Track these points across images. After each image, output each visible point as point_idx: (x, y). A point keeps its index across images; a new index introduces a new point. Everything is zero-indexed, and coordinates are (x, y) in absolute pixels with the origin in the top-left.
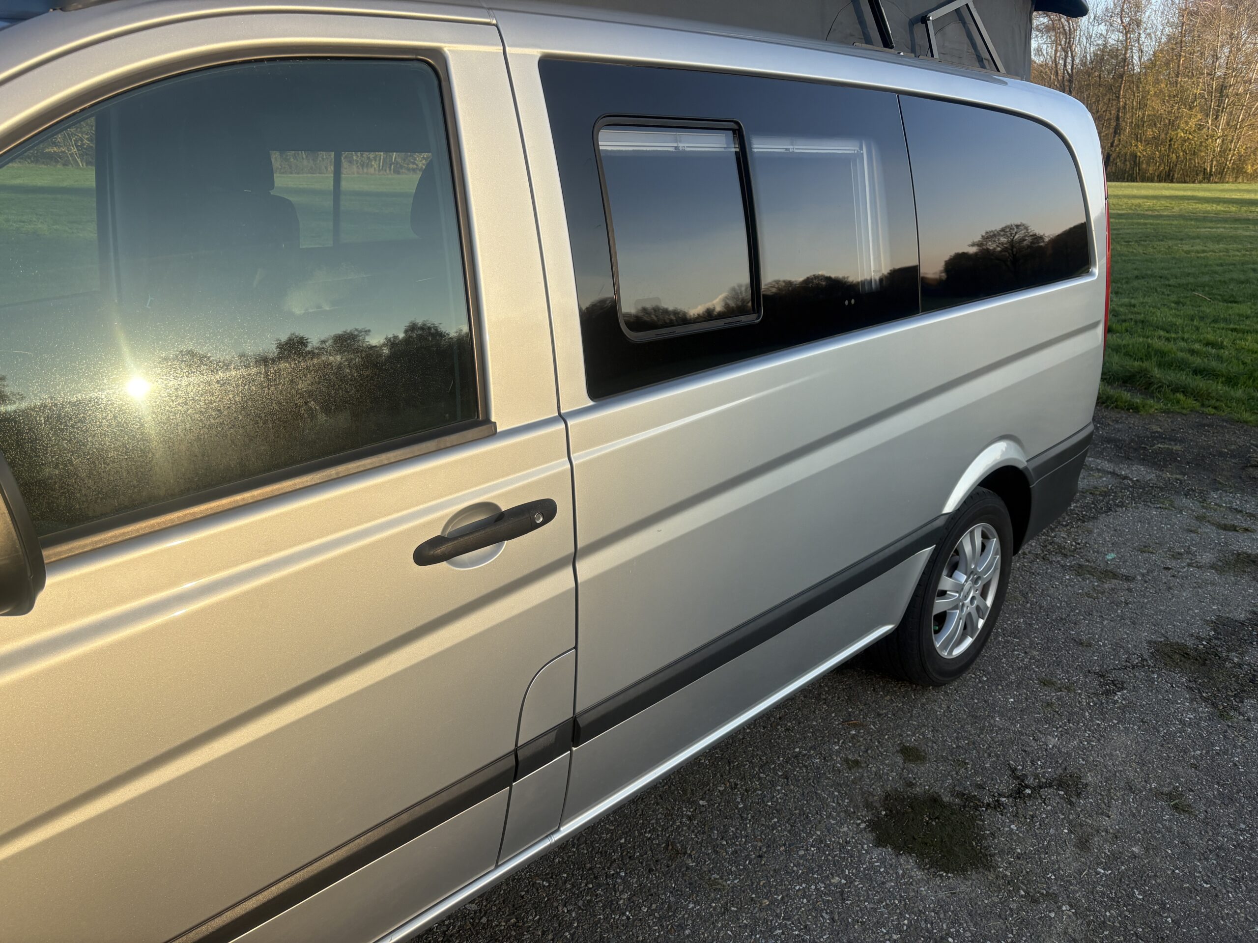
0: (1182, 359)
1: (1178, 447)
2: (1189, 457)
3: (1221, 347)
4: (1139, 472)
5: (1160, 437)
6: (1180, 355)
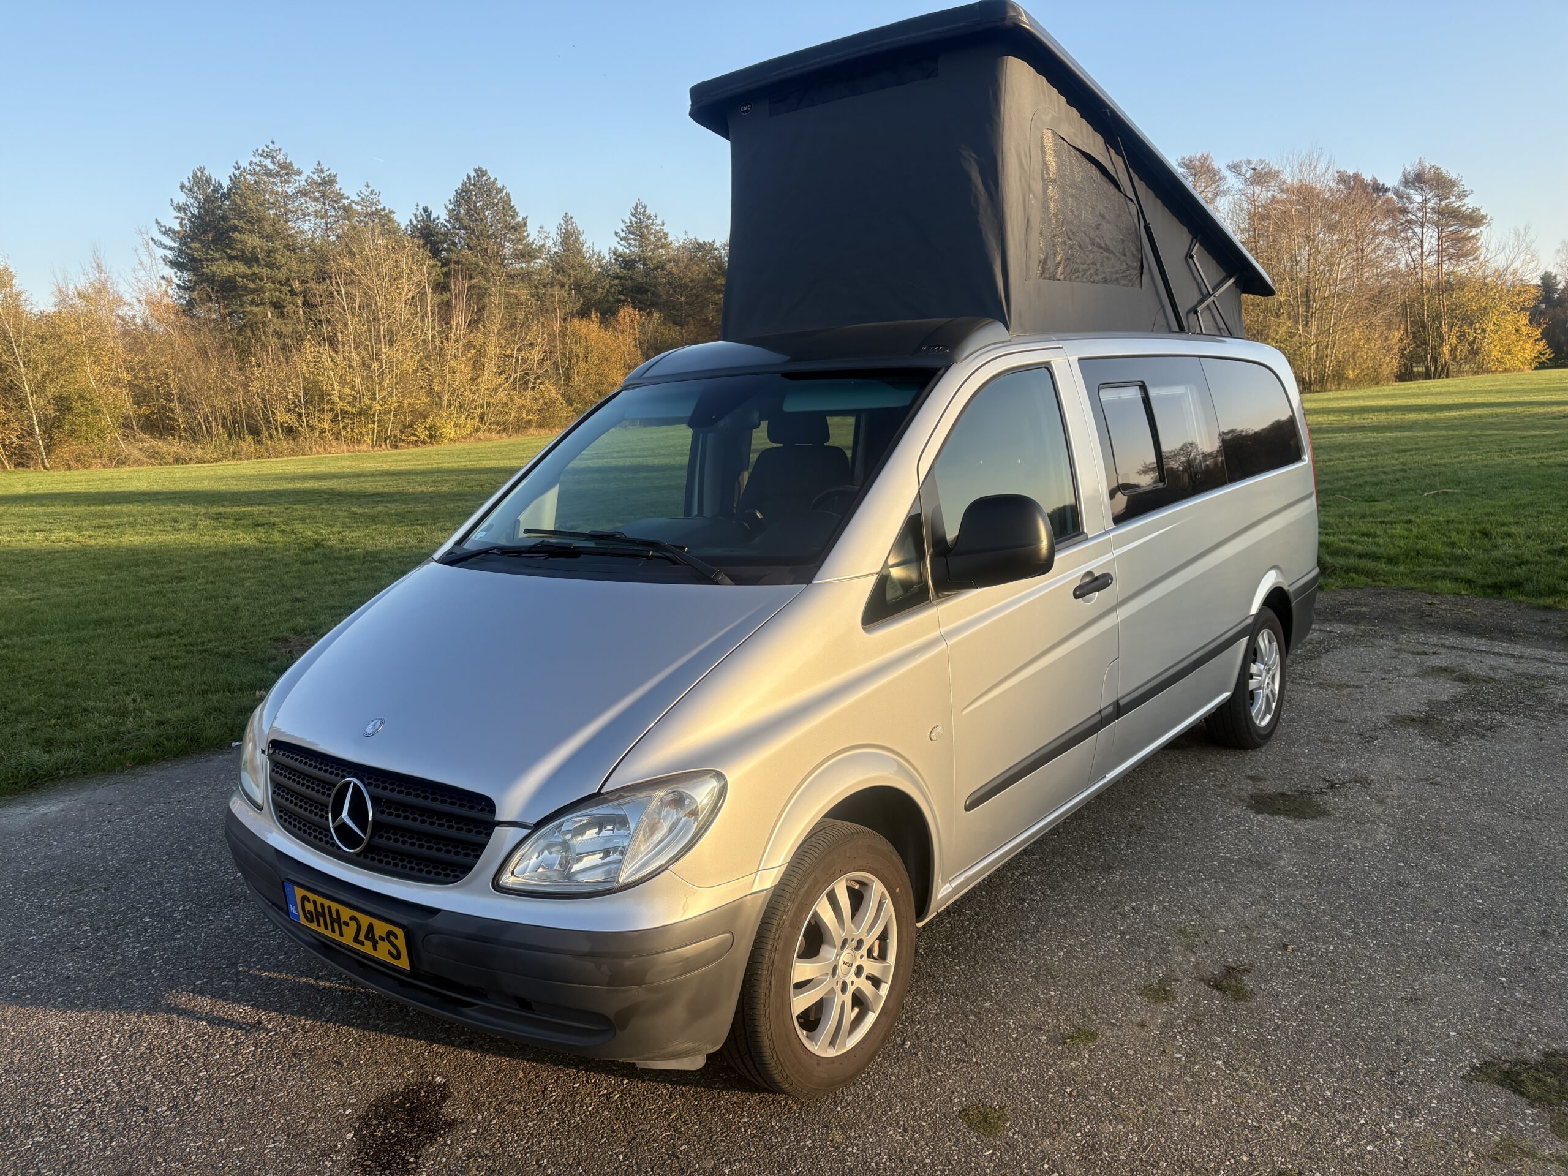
0: (1346, 548)
1: (1364, 609)
2: (1375, 615)
3: (1375, 536)
4: (1338, 628)
5: (1348, 603)
6: (1342, 544)
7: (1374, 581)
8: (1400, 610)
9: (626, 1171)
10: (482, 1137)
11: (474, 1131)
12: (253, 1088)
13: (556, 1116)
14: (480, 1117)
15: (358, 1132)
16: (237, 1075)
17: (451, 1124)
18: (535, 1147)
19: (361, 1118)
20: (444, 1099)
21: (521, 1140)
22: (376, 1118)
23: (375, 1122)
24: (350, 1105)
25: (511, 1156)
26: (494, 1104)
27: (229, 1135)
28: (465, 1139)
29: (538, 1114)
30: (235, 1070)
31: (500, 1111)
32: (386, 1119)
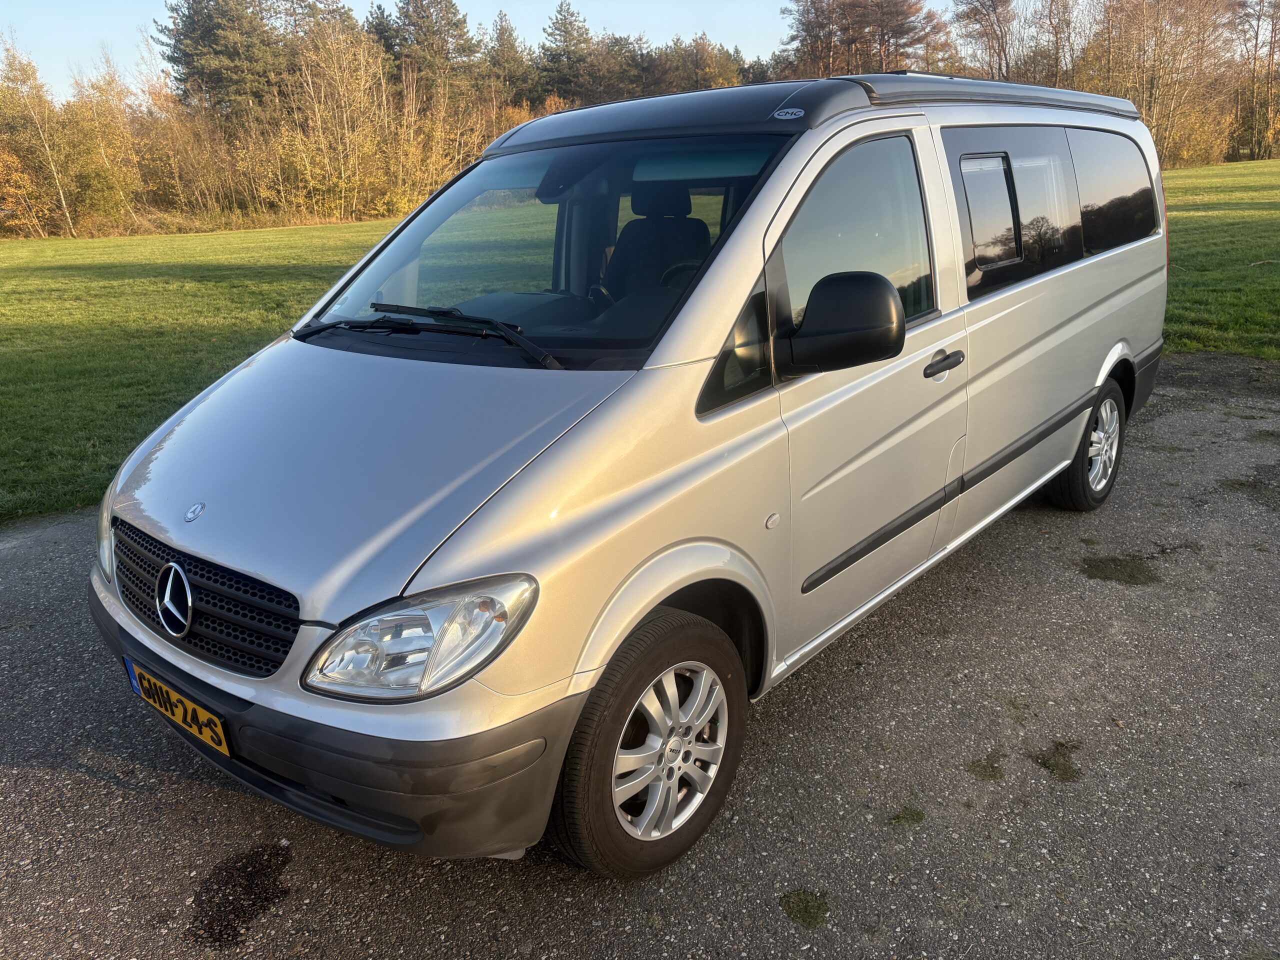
1: (1196, 374)
2: (1206, 380)
5: (1180, 368)
7: (1205, 346)
8: (1230, 375)
9: (445, 954)
10: (312, 908)
11: (307, 901)
12: (111, 844)
13: (388, 887)
14: (315, 886)
15: (198, 896)
16: (100, 828)
17: (286, 892)
18: (362, 923)
19: (205, 882)
20: (284, 864)
21: (350, 913)
22: (218, 883)
23: (215, 887)
24: (197, 867)
25: (337, 932)
26: (330, 871)
27: (79, 894)
28: (297, 910)
29: (371, 884)
30: (100, 822)
31: (335, 879)
32: (227, 883)
